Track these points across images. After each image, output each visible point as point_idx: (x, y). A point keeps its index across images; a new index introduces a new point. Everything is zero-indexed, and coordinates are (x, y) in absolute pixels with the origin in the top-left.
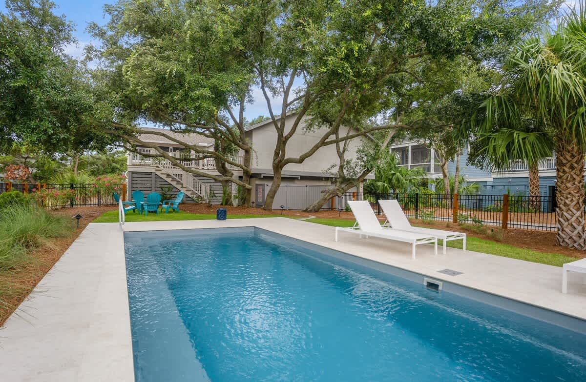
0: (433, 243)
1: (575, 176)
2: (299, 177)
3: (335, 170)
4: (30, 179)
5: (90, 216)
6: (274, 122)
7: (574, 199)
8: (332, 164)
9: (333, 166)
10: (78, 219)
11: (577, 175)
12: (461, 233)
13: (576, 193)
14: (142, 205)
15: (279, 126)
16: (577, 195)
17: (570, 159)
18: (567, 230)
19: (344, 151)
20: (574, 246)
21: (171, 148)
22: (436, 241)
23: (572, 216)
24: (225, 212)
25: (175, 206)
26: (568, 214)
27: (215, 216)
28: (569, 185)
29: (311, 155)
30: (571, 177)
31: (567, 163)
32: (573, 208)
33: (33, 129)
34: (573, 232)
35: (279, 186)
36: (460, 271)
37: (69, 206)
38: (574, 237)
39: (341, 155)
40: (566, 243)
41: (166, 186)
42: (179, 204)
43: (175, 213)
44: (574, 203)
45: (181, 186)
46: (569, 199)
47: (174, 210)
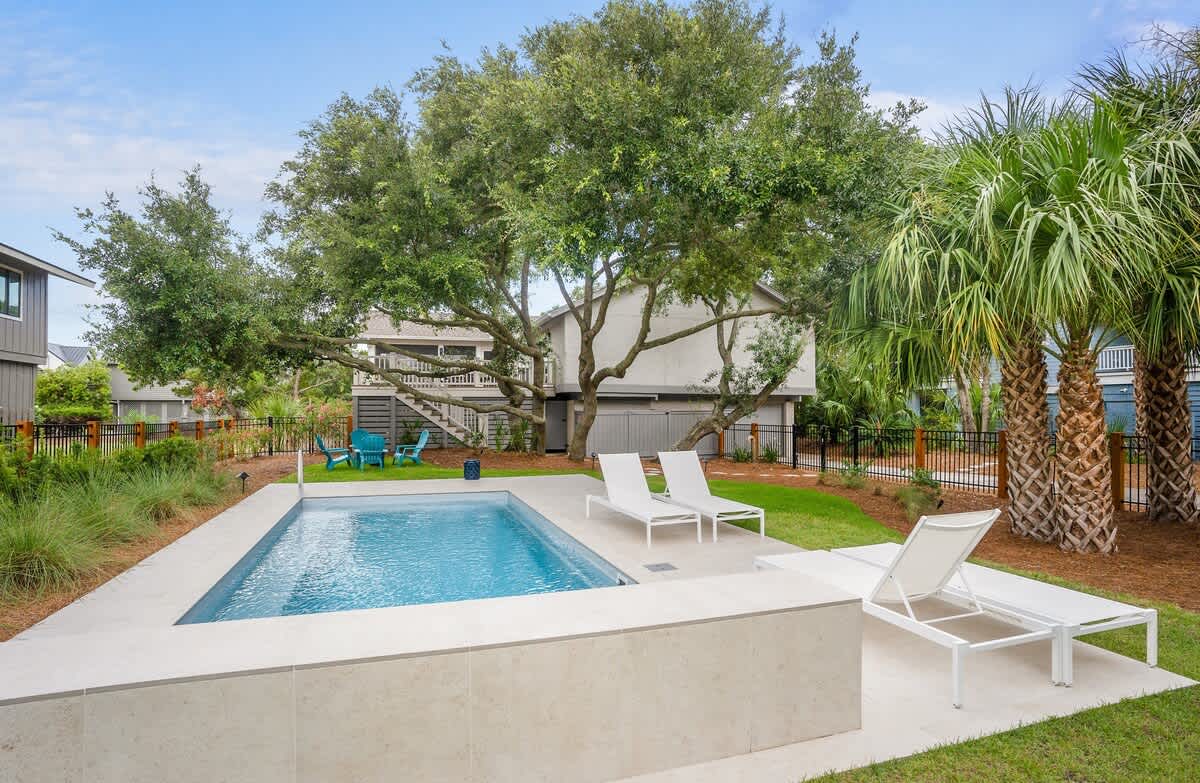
0: (696, 523)
1: (1025, 404)
2: (656, 396)
3: (715, 383)
4: (229, 405)
5: (282, 472)
6: (574, 310)
7: (1026, 447)
8: (710, 372)
9: (712, 376)
10: (244, 479)
11: (1032, 403)
12: (757, 508)
13: (1032, 435)
14: (358, 454)
15: (582, 316)
16: (1032, 439)
17: (1017, 373)
18: (1019, 504)
19: (730, 347)
20: (1029, 534)
21: (441, 346)
22: (699, 520)
23: (1027, 478)
24: (477, 465)
25: (415, 455)
26: (1020, 474)
27: (462, 471)
28: (1018, 421)
29: (629, 365)
30: (1020, 407)
31: (1013, 381)
32: (1027, 463)
33: (178, 356)
34: (1028, 507)
35: (593, 417)
36: (673, 565)
37: (267, 454)
38: (1030, 518)
39: (725, 353)
40: (1020, 528)
41: (411, 419)
42: (422, 450)
43: (416, 467)
44: (1027, 455)
45: (439, 418)
46: (1020, 447)
47: (414, 460)
